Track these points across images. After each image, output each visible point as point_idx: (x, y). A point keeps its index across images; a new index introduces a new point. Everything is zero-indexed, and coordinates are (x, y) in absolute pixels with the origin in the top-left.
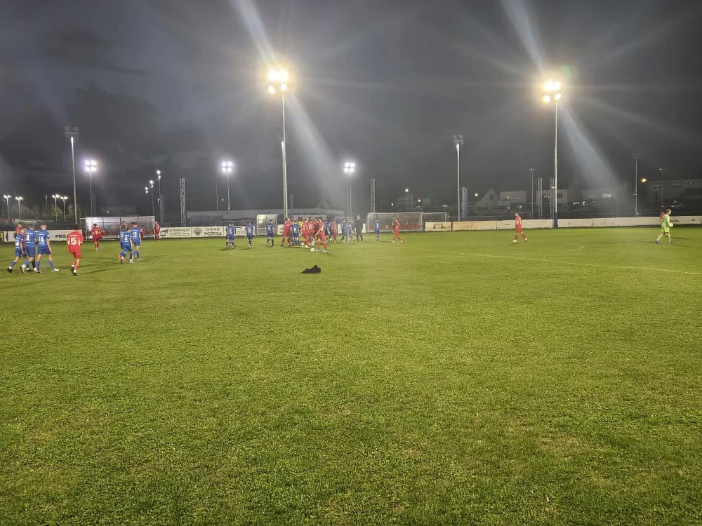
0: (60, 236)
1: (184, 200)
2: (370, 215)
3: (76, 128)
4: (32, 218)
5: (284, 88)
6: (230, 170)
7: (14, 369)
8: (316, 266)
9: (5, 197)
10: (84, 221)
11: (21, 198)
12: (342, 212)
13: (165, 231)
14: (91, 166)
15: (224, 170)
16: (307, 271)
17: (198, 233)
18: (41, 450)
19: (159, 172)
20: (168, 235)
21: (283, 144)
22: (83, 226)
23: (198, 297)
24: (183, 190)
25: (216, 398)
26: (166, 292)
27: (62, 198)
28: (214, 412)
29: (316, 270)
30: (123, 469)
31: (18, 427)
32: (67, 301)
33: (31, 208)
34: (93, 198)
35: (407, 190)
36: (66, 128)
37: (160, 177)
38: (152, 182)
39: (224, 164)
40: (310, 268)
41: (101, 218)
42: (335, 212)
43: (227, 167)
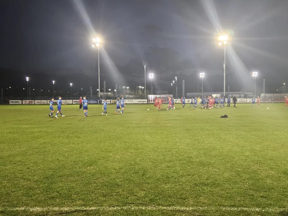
0: (140, 102)
1: (184, 89)
2: (262, 95)
3: (147, 62)
4: (131, 95)
5: (225, 43)
6: (203, 76)
7: (114, 140)
8: (226, 115)
9: (123, 87)
10: (148, 96)
11: (128, 88)
12: (252, 93)
13: (176, 100)
14: (151, 76)
15: (201, 76)
16: (222, 117)
17: (189, 101)
18: (115, 159)
19: (176, 78)
20: (177, 102)
21: (224, 65)
22: (147, 98)
23: (177, 124)
24: (184, 85)
25: (166, 152)
26: (167, 122)
27: (142, 88)
28: (163, 155)
29: (226, 116)
30: (134, 165)
31: (111, 154)
32: (135, 123)
33: (132, 91)
34: (152, 87)
35: (284, 84)
36: (143, 62)
37: (176, 80)
38: (174, 81)
39: (201, 74)
40: (223, 116)
41: (154, 95)
42: (248, 93)
43: (202, 75)
